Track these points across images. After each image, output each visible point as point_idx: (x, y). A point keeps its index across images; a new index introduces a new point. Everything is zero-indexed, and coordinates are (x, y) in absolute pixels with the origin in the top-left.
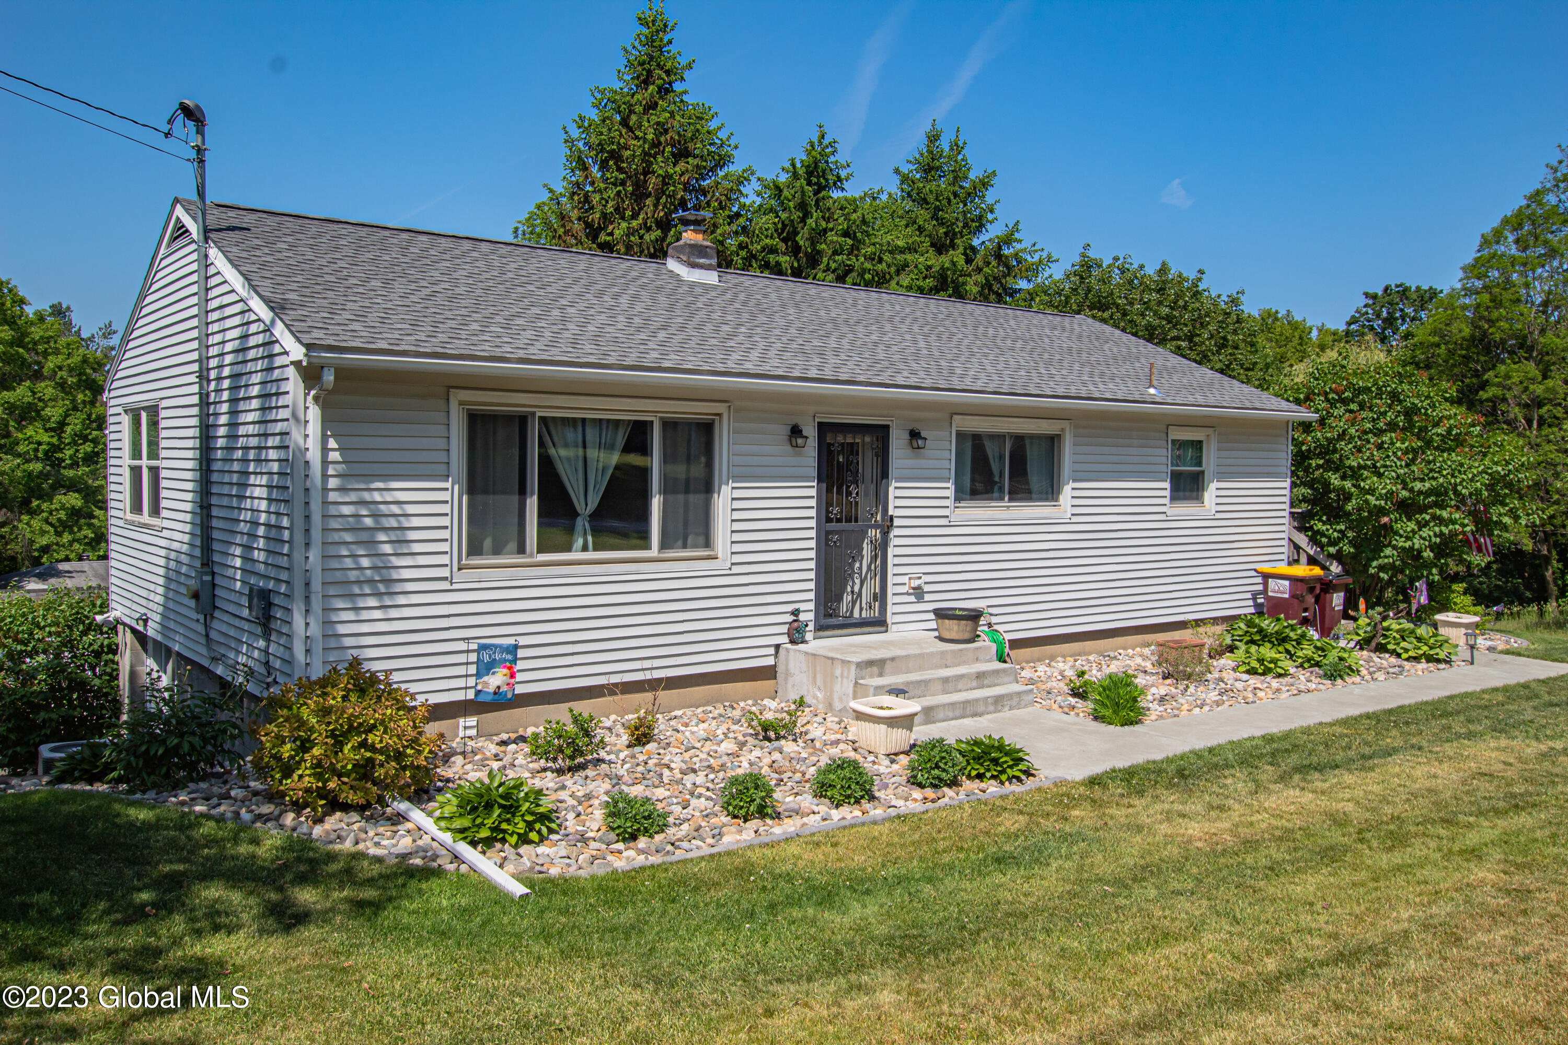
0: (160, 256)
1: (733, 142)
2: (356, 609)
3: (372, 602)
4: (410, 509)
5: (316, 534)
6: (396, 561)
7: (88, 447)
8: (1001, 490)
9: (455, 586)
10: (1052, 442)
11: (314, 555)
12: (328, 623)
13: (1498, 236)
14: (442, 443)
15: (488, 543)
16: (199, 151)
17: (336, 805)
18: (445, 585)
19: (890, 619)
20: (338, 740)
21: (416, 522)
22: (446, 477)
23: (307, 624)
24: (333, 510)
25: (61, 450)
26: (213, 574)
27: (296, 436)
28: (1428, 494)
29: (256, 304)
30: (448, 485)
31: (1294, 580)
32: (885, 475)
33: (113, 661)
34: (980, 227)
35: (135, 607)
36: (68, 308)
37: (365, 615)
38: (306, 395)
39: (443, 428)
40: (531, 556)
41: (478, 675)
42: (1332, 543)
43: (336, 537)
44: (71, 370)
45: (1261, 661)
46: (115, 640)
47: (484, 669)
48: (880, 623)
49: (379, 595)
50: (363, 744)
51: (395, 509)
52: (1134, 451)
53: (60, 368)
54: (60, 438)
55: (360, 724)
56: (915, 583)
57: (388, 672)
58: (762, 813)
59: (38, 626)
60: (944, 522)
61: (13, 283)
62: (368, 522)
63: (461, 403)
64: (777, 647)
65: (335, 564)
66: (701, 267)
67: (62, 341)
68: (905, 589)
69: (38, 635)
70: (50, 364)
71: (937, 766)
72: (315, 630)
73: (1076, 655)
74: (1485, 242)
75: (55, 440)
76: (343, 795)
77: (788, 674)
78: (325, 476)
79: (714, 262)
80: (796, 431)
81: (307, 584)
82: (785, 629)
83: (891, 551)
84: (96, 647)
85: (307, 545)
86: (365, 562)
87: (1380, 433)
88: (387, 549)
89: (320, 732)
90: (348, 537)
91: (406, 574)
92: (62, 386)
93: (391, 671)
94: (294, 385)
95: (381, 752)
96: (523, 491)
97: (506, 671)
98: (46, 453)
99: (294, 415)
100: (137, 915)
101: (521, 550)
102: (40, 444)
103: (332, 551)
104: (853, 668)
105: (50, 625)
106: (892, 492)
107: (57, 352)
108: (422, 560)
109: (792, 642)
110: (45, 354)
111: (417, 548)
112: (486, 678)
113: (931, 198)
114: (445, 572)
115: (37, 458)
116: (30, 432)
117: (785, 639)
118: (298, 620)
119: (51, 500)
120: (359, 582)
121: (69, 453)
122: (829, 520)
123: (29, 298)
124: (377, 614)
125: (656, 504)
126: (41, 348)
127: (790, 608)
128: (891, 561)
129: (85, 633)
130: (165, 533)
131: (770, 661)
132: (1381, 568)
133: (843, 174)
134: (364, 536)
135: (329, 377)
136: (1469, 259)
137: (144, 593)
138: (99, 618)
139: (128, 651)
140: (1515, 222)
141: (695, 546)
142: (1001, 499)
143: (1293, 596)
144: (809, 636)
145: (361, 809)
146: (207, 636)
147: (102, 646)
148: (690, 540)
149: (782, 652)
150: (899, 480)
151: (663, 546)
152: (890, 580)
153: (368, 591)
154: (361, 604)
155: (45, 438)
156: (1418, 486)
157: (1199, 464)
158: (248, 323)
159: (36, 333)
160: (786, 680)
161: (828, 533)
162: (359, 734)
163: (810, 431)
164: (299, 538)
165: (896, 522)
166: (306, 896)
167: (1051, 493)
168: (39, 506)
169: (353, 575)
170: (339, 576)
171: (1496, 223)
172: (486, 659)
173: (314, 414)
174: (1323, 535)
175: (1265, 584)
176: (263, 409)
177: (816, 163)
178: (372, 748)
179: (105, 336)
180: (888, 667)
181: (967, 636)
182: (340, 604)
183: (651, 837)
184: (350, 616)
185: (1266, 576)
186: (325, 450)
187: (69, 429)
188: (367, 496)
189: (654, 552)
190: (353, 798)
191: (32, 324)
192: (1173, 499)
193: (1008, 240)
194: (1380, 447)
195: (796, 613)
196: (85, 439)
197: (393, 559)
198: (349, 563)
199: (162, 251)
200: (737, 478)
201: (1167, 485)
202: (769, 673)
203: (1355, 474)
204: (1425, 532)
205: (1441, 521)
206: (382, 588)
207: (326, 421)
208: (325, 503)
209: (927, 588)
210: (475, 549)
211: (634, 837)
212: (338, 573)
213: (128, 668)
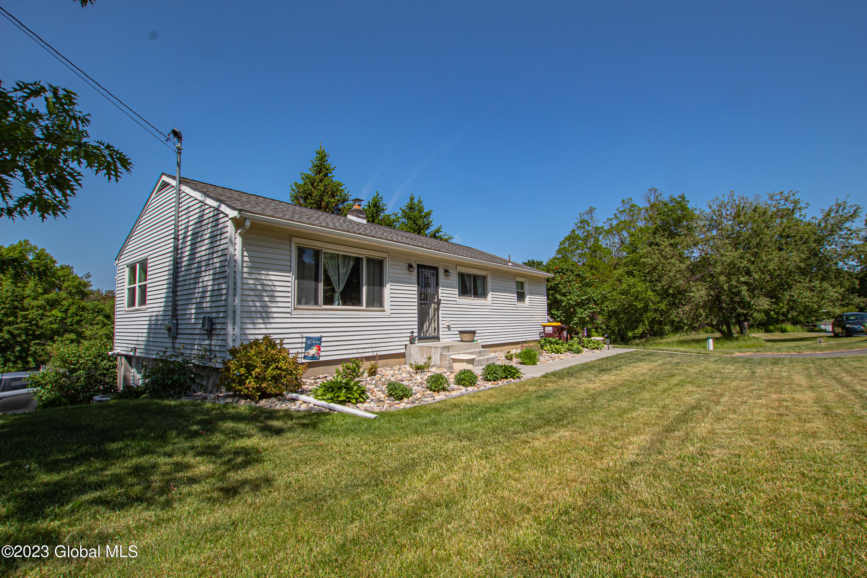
0: (152, 198)
1: (349, 194)
2: (254, 323)
3: (260, 321)
4: (276, 283)
5: (239, 290)
6: (269, 304)
7: (78, 318)
8: (470, 293)
9: (293, 316)
10: (484, 278)
11: (237, 300)
12: (242, 329)
13: (564, 242)
14: (288, 258)
15: (303, 301)
16: (179, 149)
17: (265, 395)
18: (289, 315)
19: (441, 337)
20: (267, 364)
21: (278, 289)
22: (289, 272)
23: (234, 329)
24: (245, 281)
25: (66, 319)
26: (177, 320)
27: (231, 249)
28: (585, 300)
29: (210, 202)
30: (291, 275)
31: (553, 327)
32: (437, 285)
33: (114, 372)
34: (428, 228)
35: (129, 346)
36: (72, 267)
37: (258, 326)
38: (236, 232)
39: (289, 252)
40: (321, 306)
41: (306, 349)
42: (558, 317)
43: (246, 292)
44: (74, 287)
45: (556, 349)
46: (116, 362)
47: (308, 347)
48: (437, 338)
49: (262, 318)
50: (277, 368)
51: (270, 283)
52: (507, 283)
53: (70, 286)
54: (66, 315)
55: (276, 359)
56: (448, 324)
57: (282, 340)
58: (444, 389)
59: (81, 357)
60: (455, 303)
61: (51, 255)
62: (259, 287)
63: (296, 243)
64: (406, 345)
65: (245, 304)
66: (361, 217)
67: (71, 276)
68: (445, 326)
69: (82, 361)
70: (65, 285)
71: (495, 373)
72: (237, 331)
73: (495, 352)
74: (561, 244)
75: (64, 316)
76: (270, 389)
77: (410, 355)
78: (243, 267)
79: (365, 216)
80: (410, 266)
81: (234, 312)
82: (408, 339)
83: (440, 312)
84: (107, 366)
85: (235, 295)
86: (258, 304)
87: (570, 282)
88: (267, 299)
89: (258, 361)
90: (251, 293)
91: (274, 310)
92: (70, 293)
93: (284, 339)
94: (230, 228)
95: (284, 370)
96: (317, 280)
97: (317, 348)
98: (60, 321)
99: (231, 240)
100: (195, 434)
101: (316, 303)
102: (57, 317)
103: (245, 298)
104: (439, 349)
105: (87, 356)
106: (440, 291)
107: (68, 280)
108: (280, 305)
109: (411, 343)
110: (64, 281)
111: (278, 299)
112: (308, 351)
113: (412, 217)
114: (289, 310)
115: (56, 323)
116: (54, 312)
117: (408, 343)
118: (230, 328)
119: (62, 336)
120: (255, 312)
121: (69, 320)
122: (421, 300)
123: (57, 261)
124: (262, 326)
125: (364, 289)
126: (62, 279)
127: (410, 331)
128: (440, 315)
129: (102, 361)
130: (148, 310)
131: (404, 351)
132: (574, 324)
133: (385, 208)
134: (258, 293)
135: (248, 224)
136: (557, 248)
137: (136, 338)
138: (110, 353)
139: (123, 367)
140: (568, 239)
141: (376, 306)
142: (471, 296)
143: (554, 332)
144: (416, 342)
145: (276, 396)
146: (173, 346)
147: (110, 366)
148: (375, 304)
149: (408, 347)
150: (442, 287)
151: (367, 306)
152: (441, 322)
153: (259, 316)
154: (256, 322)
155: (60, 315)
156: (583, 298)
157: (523, 289)
158: (204, 210)
159: (60, 273)
160: (410, 358)
161: (421, 304)
162: (275, 363)
163: (415, 266)
164: (231, 292)
165: (442, 302)
166: (276, 424)
167: (484, 295)
168: (57, 339)
169: (253, 309)
170: (247, 309)
171: (563, 239)
172: (309, 343)
173: (239, 240)
174: (555, 315)
175: (544, 329)
176: (211, 243)
177: (376, 203)
178: (280, 369)
179: (86, 277)
180: (451, 348)
181: (472, 340)
182: (247, 321)
183: (408, 398)
184: (251, 326)
185: (544, 327)
186: (243, 256)
187: (70, 311)
188: (259, 277)
189: (364, 307)
190: (274, 391)
191: (59, 270)
192: (518, 301)
193: (438, 231)
194: (571, 286)
195: (412, 333)
196: (77, 315)
197: (269, 303)
198: (251, 304)
199: (153, 196)
200: (392, 281)
201: (516, 295)
202: (402, 356)
203: (564, 295)
204: (586, 312)
205: (589, 308)
206: (264, 315)
207: (244, 244)
208: (243, 278)
209: (451, 326)
210: (299, 303)
211: (402, 399)
212: (247, 308)
213: (123, 374)
